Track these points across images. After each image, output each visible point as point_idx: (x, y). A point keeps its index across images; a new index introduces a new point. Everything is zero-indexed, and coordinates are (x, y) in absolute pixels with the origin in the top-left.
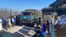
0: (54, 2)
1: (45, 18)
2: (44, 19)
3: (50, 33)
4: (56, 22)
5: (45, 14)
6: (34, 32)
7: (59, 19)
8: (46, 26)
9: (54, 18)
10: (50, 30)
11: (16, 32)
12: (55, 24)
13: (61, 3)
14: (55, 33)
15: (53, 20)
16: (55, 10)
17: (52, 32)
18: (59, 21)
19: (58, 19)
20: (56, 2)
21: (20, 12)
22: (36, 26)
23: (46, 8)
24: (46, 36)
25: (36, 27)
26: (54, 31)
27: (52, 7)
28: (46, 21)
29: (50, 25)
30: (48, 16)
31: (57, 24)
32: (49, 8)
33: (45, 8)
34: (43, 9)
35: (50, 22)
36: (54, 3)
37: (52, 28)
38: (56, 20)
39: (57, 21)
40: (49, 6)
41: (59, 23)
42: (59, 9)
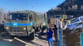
0: (63, 2)
1: (52, 21)
3: (58, 40)
5: (52, 16)
6: (39, 39)
8: (53, 31)
9: (63, 22)
10: (58, 36)
12: (64, 29)
13: (72, 3)
14: (64, 40)
15: (62, 24)
16: (64, 12)
17: (60, 39)
20: (65, 2)
23: (54, 9)
24: (53, 43)
26: (63, 38)
27: (60, 9)
29: (58, 30)
30: (56, 19)
31: (67, 29)
32: (56, 10)
33: (52, 10)
34: (49, 11)
35: (58, 27)
36: (63, 4)
37: (60, 34)
38: (65, 24)
39: (66, 26)
40: (57, 7)
42: (69, 10)
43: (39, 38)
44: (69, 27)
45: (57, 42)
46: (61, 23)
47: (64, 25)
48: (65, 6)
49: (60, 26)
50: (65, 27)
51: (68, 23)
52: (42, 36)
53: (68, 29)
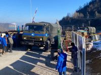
1: (68, 36)
2: (65, 39)
3: (79, 68)
4: (91, 46)
5: (68, 28)
7: (97, 39)
9: (86, 37)
10: (79, 62)
11: (7, 68)
12: (88, 49)
14: (88, 68)
15: (85, 41)
16: (88, 21)
17: (82, 67)
18: (97, 44)
19: (94, 40)
21: (14, 24)
22: (50, 53)
23: (71, 16)
25: (49, 55)
26: (87, 64)
27: (82, 15)
28: (70, 44)
29: (78, 52)
30: (74, 32)
31: (93, 49)
32: (76, 17)
33: (68, 17)
34: (64, 19)
35: (78, 46)
36: (86, 7)
38: (90, 41)
39: (92, 44)
40: (77, 12)
41: (95, 47)
42: (96, 18)
43: (46, 65)
44: (97, 45)
45: (76, 71)
46: (84, 39)
47: (89, 43)
48: (90, 10)
49: (82, 45)
50: (90, 45)
51: (95, 38)
52: (51, 62)
53: (95, 49)
